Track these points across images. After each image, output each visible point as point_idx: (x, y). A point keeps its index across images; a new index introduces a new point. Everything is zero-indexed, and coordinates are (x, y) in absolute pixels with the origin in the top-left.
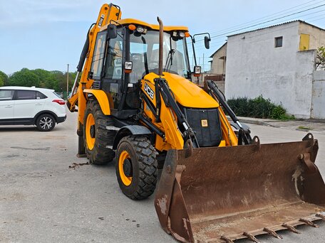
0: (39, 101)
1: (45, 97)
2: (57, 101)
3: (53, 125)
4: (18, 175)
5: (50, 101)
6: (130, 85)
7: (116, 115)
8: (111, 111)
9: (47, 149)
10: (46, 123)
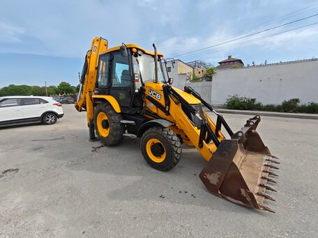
0: (42, 105)
1: (47, 102)
2: (56, 104)
3: (56, 120)
4: (56, 167)
5: (51, 104)
6: (137, 91)
7: (127, 112)
8: (121, 110)
9: (63, 138)
10: (50, 119)
